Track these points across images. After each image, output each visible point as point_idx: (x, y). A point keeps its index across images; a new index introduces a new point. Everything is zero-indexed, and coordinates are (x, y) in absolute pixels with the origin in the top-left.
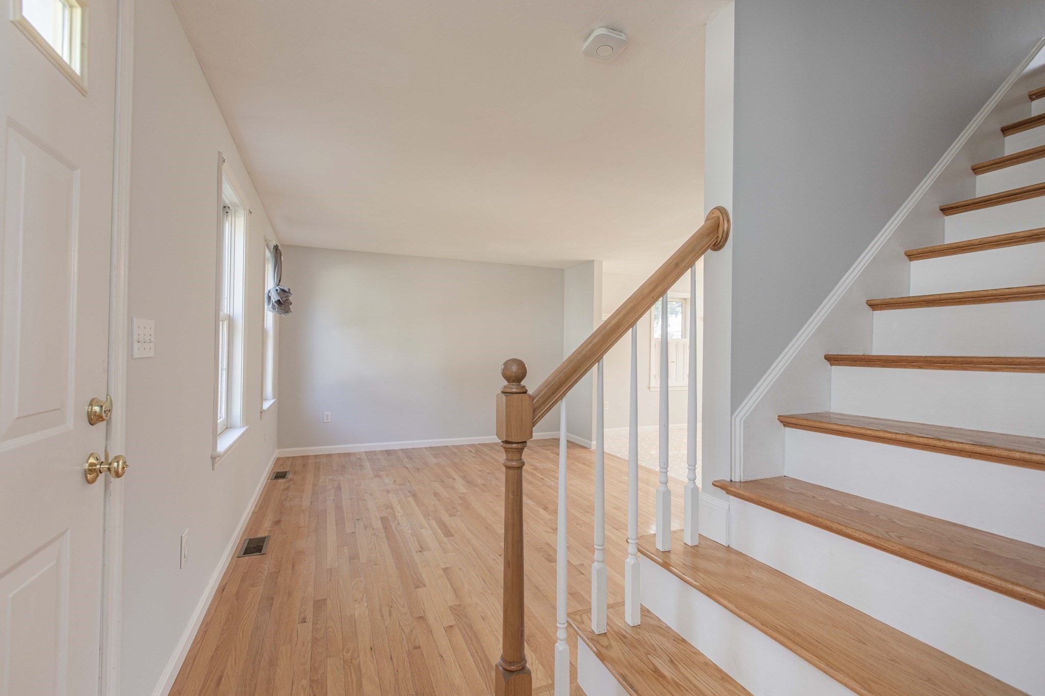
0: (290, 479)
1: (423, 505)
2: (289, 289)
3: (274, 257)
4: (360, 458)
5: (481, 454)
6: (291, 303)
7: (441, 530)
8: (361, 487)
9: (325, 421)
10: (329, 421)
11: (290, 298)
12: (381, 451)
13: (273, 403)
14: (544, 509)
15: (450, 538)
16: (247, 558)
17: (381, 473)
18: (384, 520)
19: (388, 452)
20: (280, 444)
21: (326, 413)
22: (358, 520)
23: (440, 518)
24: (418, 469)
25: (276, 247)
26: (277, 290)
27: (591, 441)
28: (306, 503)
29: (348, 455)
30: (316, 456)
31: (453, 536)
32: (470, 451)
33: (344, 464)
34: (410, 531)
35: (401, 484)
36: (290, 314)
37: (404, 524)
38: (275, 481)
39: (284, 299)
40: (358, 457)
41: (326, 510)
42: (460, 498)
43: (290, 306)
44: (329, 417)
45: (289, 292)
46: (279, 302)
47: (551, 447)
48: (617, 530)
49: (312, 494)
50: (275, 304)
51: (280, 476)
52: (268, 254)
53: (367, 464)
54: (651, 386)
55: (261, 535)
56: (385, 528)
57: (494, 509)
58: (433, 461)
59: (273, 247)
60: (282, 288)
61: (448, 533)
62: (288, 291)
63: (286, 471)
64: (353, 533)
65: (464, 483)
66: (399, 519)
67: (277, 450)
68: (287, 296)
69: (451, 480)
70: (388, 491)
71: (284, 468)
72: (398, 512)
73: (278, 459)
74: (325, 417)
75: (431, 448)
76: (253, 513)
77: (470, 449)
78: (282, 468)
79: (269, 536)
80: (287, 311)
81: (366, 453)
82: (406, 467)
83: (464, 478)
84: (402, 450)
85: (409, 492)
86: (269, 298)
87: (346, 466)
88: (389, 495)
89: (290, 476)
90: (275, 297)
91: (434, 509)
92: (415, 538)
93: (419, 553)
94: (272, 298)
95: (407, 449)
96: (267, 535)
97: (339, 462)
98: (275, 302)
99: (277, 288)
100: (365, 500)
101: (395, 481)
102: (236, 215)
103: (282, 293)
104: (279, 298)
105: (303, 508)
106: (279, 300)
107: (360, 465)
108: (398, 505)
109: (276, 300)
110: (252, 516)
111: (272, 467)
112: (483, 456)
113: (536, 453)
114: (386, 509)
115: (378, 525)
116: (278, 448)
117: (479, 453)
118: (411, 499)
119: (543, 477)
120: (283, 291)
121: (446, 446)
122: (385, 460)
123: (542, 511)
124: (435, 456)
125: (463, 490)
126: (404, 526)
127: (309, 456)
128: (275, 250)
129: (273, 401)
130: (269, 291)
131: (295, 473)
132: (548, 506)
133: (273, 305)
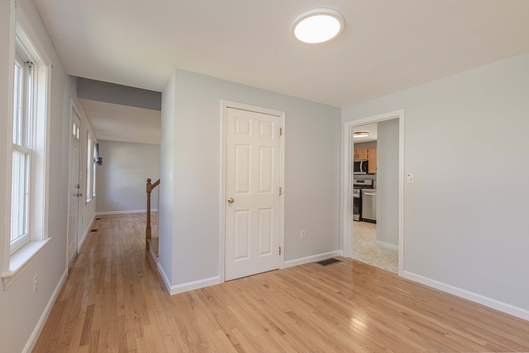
3: (97, 147)
4: (128, 215)
6: (102, 162)
8: (127, 221)
9: (114, 202)
11: (102, 160)
16: (92, 232)
20: (97, 210)
21: (115, 200)
25: (97, 144)
26: (97, 158)
30: (111, 215)
36: (102, 165)
39: (100, 161)
41: (115, 225)
44: (116, 201)
45: (102, 158)
46: (98, 162)
49: (110, 222)
51: (98, 219)
52: (95, 146)
56: (133, 227)
62: (101, 158)
63: (100, 218)
66: (138, 226)
67: (96, 213)
70: (136, 221)
73: (96, 216)
74: (114, 201)
76: (92, 226)
78: (98, 217)
79: (98, 229)
81: (130, 213)
87: (122, 217)
89: (102, 219)
90: (97, 160)
94: (96, 160)
96: (96, 230)
99: (97, 157)
106: (98, 161)
109: (97, 161)
115: (131, 227)
116: (96, 212)
120: (100, 158)
127: (108, 215)
129: (95, 194)
130: (95, 158)
133: (96, 162)
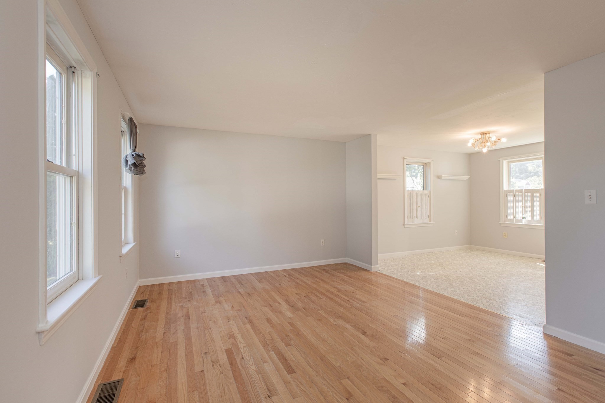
0: (148, 308)
1: (260, 333)
2: (143, 154)
3: (129, 127)
4: (203, 284)
5: (293, 279)
6: (145, 166)
7: (282, 364)
8: (205, 314)
9: (176, 257)
10: (179, 256)
11: (145, 162)
12: (218, 277)
13: (134, 245)
14: (363, 334)
15: (293, 375)
17: (221, 299)
18: (229, 353)
19: (224, 279)
21: (176, 251)
22: (206, 353)
23: (278, 349)
24: (249, 294)
25: (131, 120)
26: (133, 155)
27: (372, 266)
28: (160, 333)
29: (194, 281)
30: (170, 284)
31: (295, 373)
32: (285, 276)
33: (191, 291)
34: (253, 367)
35: (238, 310)
36: (145, 175)
37: (248, 358)
38: (135, 310)
39: (139, 162)
40: (201, 283)
41: (176, 342)
42: (289, 323)
43: (144, 168)
44: (179, 253)
45: (143, 157)
46: (134, 164)
47: (342, 271)
48: (439, 358)
49: (165, 324)
50: (132, 167)
51: (139, 304)
52: (124, 126)
53: (209, 290)
54: (405, 224)
55: (115, 378)
56: (231, 364)
57: (322, 336)
58: (259, 285)
59: (128, 119)
60: (137, 153)
61: (291, 371)
62: (142, 155)
63: (145, 299)
64: (202, 371)
65: (288, 307)
66: (242, 351)
67: (139, 280)
68: (141, 160)
69: (277, 304)
70: (228, 319)
71: (143, 296)
72: (241, 343)
73: (140, 287)
74: (176, 254)
75: (255, 273)
76: (113, 348)
77: (284, 274)
78: (142, 296)
79: (122, 380)
80: (142, 172)
81: (207, 279)
82: (239, 292)
83: (287, 301)
84: (234, 276)
85: (246, 318)
86: (127, 161)
87: (192, 293)
88: (230, 322)
89: (148, 304)
90: (131, 161)
91: (271, 338)
92: (260, 375)
93: (268, 398)
94: (129, 162)
95: (238, 275)
96: (121, 378)
97: (188, 289)
98: (132, 164)
99: (133, 153)
100: (210, 329)
101: (233, 307)
102: (83, 75)
103: (137, 157)
104: (135, 161)
105: (157, 341)
106: (135, 163)
107: (204, 292)
108: (239, 334)
109: (132, 162)
110: (110, 352)
111: (135, 294)
112: (295, 280)
113: (334, 275)
114: (229, 339)
115: (224, 359)
116: (140, 278)
117: (292, 278)
118: (248, 326)
119: (348, 299)
120: (138, 156)
121: (266, 272)
122: (223, 286)
123: (362, 337)
124: (260, 281)
125: (289, 315)
126: (247, 360)
127: (164, 284)
128: (130, 121)
129: (134, 244)
130: (127, 156)
131: (152, 301)
132: (366, 332)
133: (130, 167)
